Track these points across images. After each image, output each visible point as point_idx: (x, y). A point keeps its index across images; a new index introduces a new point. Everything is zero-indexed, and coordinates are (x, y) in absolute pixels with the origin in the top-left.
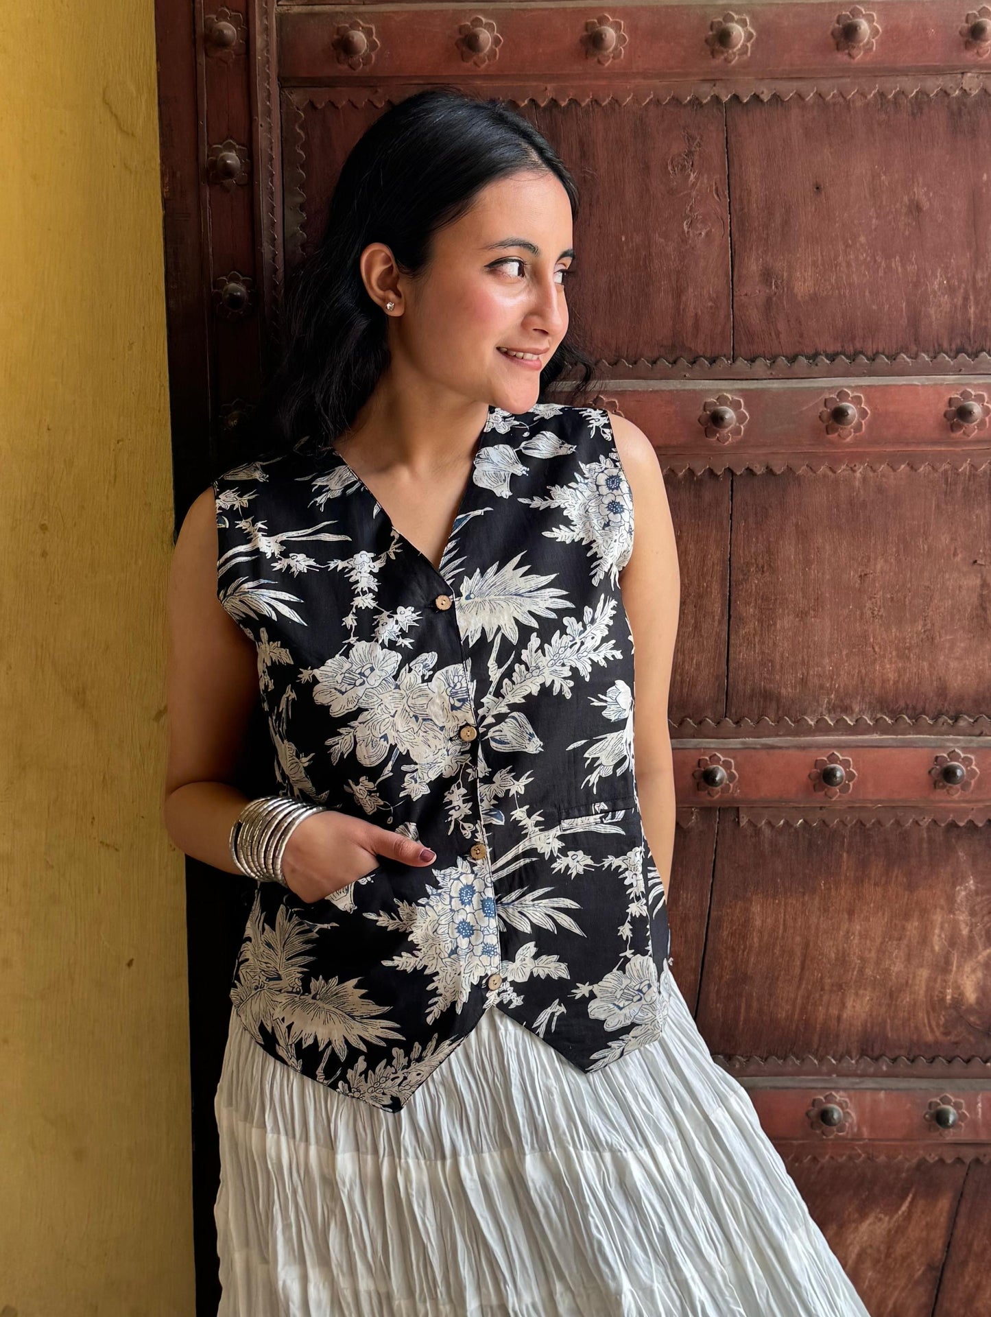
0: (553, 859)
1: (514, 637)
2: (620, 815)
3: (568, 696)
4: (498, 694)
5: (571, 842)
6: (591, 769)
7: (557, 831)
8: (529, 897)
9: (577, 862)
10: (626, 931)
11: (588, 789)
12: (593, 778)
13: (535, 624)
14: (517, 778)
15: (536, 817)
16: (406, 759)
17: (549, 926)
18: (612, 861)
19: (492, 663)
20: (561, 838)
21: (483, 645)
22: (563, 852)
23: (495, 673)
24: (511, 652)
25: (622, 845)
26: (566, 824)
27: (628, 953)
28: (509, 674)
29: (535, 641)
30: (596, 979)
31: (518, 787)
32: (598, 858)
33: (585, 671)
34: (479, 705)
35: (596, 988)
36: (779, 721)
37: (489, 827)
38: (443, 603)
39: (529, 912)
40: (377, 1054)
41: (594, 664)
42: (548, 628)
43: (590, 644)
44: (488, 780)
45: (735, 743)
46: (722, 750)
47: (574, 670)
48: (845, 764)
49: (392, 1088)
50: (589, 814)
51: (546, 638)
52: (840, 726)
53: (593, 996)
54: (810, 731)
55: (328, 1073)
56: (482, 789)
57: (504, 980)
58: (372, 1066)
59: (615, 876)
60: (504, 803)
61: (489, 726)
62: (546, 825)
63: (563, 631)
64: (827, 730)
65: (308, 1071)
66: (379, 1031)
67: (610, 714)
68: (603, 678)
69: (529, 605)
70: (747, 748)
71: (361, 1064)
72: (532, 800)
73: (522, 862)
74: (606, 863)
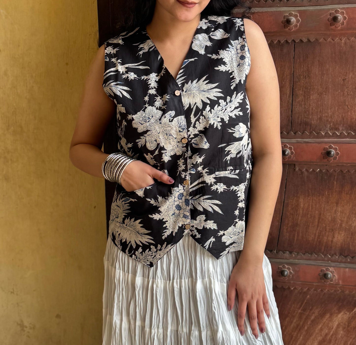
0: (211, 185)
1: (201, 106)
2: (237, 171)
3: (219, 128)
4: (194, 127)
5: (219, 180)
6: (228, 154)
7: (213, 176)
8: (202, 198)
9: (221, 187)
10: (237, 212)
11: (226, 161)
12: (228, 158)
13: (209, 102)
14: (200, 157)
15: (206, 170)
16: (163, 148)
17: (210, 210)
18: (233, 188)
19: (192, 116)
20: (215, 178)
21: (190, 109)
22: (216, 183)
23: (193, 120)
24: (199, 112)
25: (237, 182)
26: (217, 173)
27: (237, 220)
28: (198, 120)
29: (208, 108)
30: (226, 229)
31: (200, 160)
32: (229, 186)
33: (226, 119)
34: (188, 131)
35: (225, 232)
36: (311, 133)
37: (190, 174)
38: (177, 93)
39: (202, 204)
40: (145, 247)
41: (230, 117)
42: (213, 103)
43: (229, 110)
44: (191, 158)
45: (294, 140)
46: (289, 143)
47: (222, 119)
48: (335, 149)
49: (150, 259)
50: (226, 170)
51: (212, 107)
52: (335, 136)
53: (224, 234)
54: (323, 137)
55: (130, 252)
56: (188, 160)
57: (193, 226)
58: (144, 250)
59: (234, 193)
60: (195, 166)
61: (192, 138)
62: (210, 173)
63: (219, 105)
64: (329, 137)
65: (124, 250)
66: (146, 239)
67: (237, 135)
68: (234, 122)
69: (207, 95)
70: (298, 142)
71: (140, 250)
72: (205, 164)
73: (200, 185)
74: (231, 188)
